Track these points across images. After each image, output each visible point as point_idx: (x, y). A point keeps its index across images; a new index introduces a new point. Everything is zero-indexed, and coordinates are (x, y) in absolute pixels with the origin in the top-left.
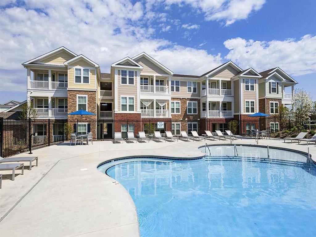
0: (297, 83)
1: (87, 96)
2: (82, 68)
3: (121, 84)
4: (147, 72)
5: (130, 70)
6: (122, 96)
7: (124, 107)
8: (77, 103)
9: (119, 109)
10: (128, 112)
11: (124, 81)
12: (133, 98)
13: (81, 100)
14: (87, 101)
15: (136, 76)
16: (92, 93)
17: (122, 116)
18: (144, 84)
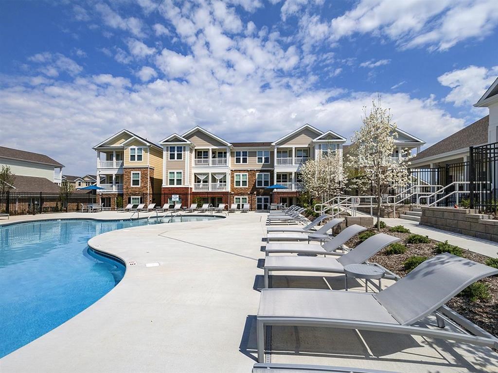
0: (424, 143)
1: (140, 172)
2: (136, 148)
3: (169, 160)
4: (202, 145)
5: (178, 146)
6: (169, 171)
7: (172, 182)
8: (132, 179)
9: (167, 183)
10: (175, 186)
11: (172, 157)
12: (181, 173)
13: (135, 176)
14: (140, 177)
15: (184, 151)
16: (144, 169)
17: (169, 190)
18: (204, 158)
